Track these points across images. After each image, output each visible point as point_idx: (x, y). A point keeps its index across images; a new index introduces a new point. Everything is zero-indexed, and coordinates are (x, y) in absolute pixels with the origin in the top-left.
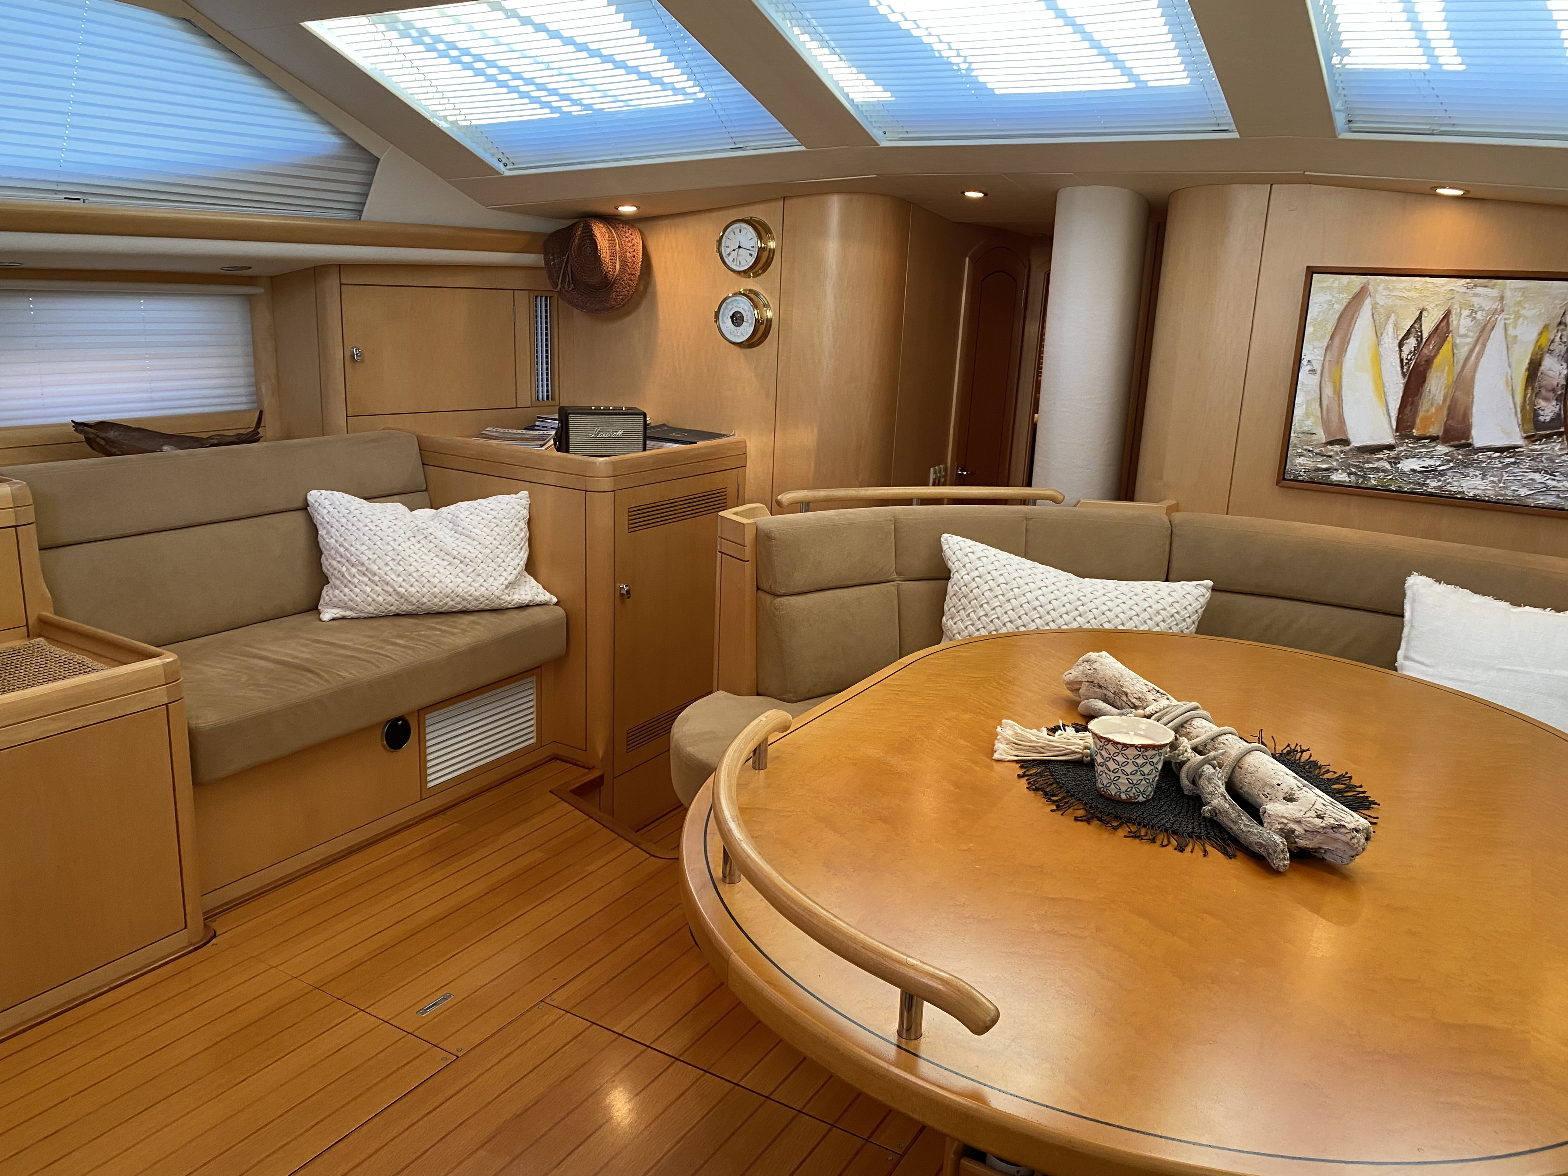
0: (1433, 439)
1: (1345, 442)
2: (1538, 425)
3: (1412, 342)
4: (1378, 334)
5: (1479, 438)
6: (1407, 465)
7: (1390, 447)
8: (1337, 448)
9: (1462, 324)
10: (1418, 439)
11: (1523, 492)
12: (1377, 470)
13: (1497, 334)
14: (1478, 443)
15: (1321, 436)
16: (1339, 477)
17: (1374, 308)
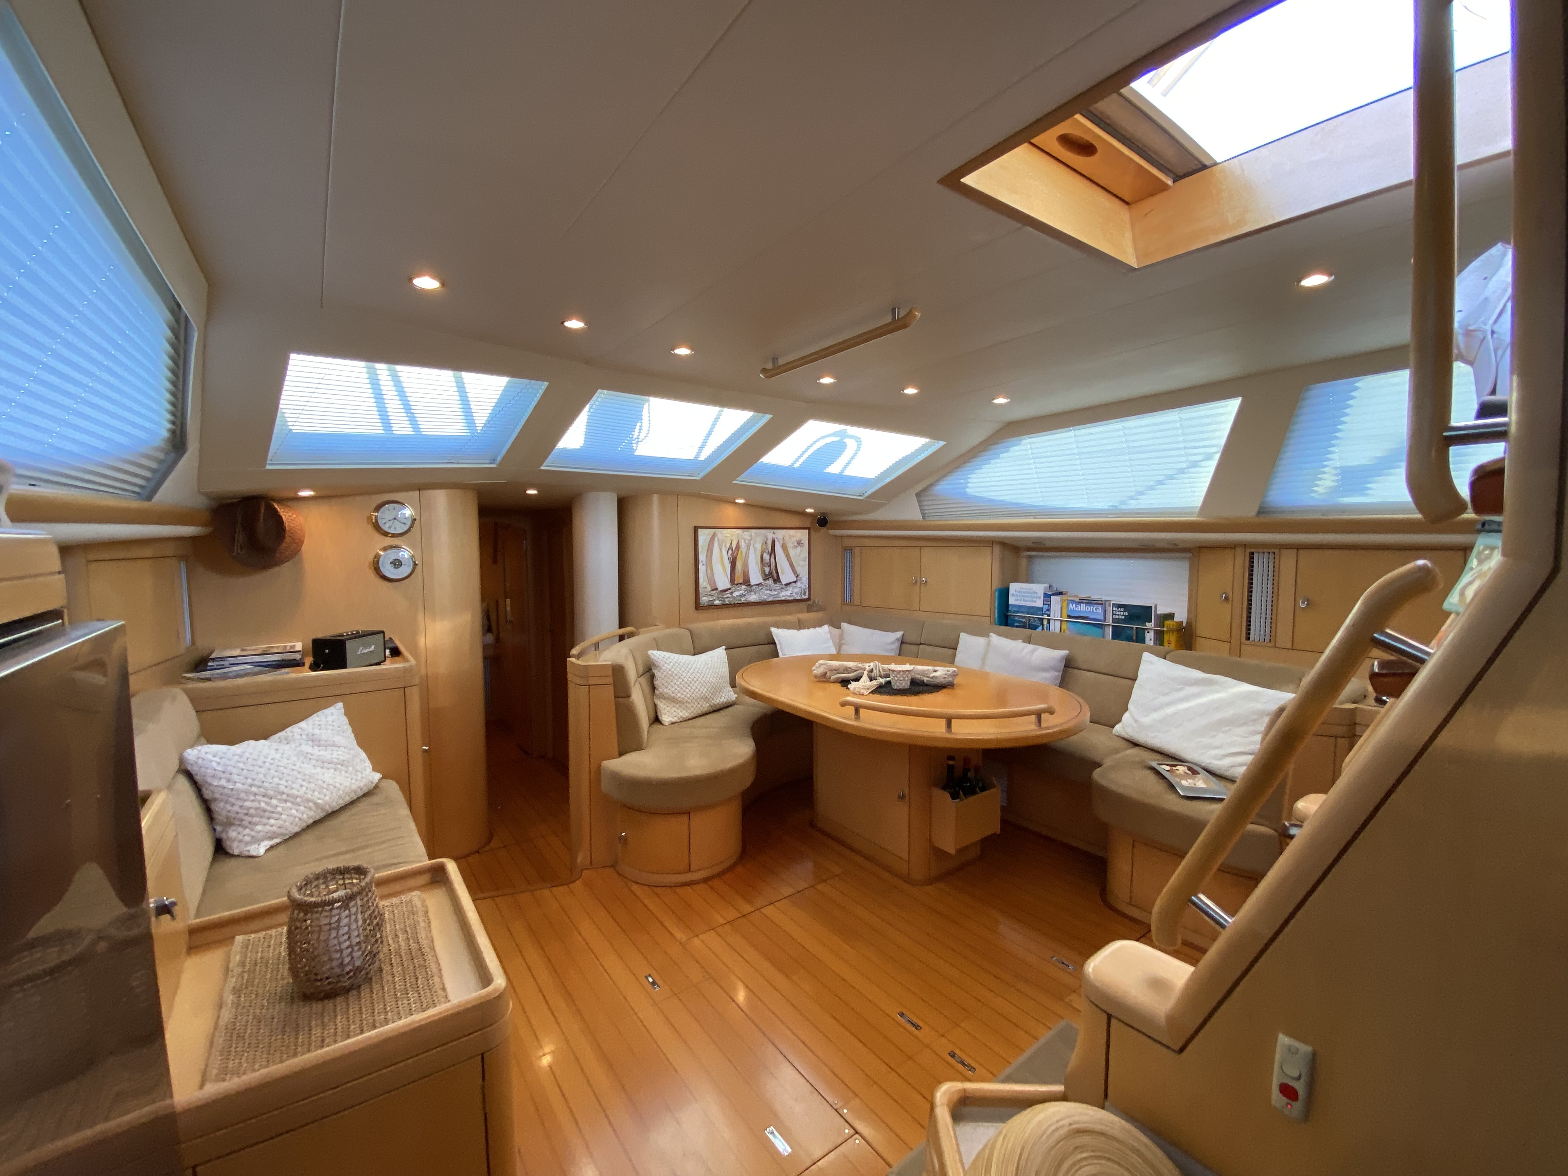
0: (741, 584)
1: (716, 589)
2: (766, 575)
3: (730, 552)
4: (721, 550)
5: (753, 582)
6: (736, 594)
7: (730, 589)
8: (714, 592)
9: (743, 544)
10: (737, 584)
11: (765, 597)
12: (727, 597)
13: (752, 547)
14: (752, 584)
15: (709, 588)
16: (717, 602)
17: (718, 540)
